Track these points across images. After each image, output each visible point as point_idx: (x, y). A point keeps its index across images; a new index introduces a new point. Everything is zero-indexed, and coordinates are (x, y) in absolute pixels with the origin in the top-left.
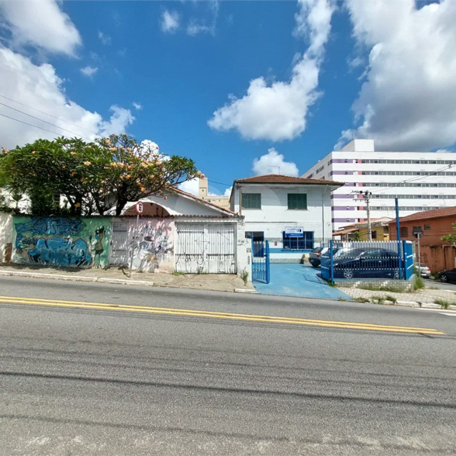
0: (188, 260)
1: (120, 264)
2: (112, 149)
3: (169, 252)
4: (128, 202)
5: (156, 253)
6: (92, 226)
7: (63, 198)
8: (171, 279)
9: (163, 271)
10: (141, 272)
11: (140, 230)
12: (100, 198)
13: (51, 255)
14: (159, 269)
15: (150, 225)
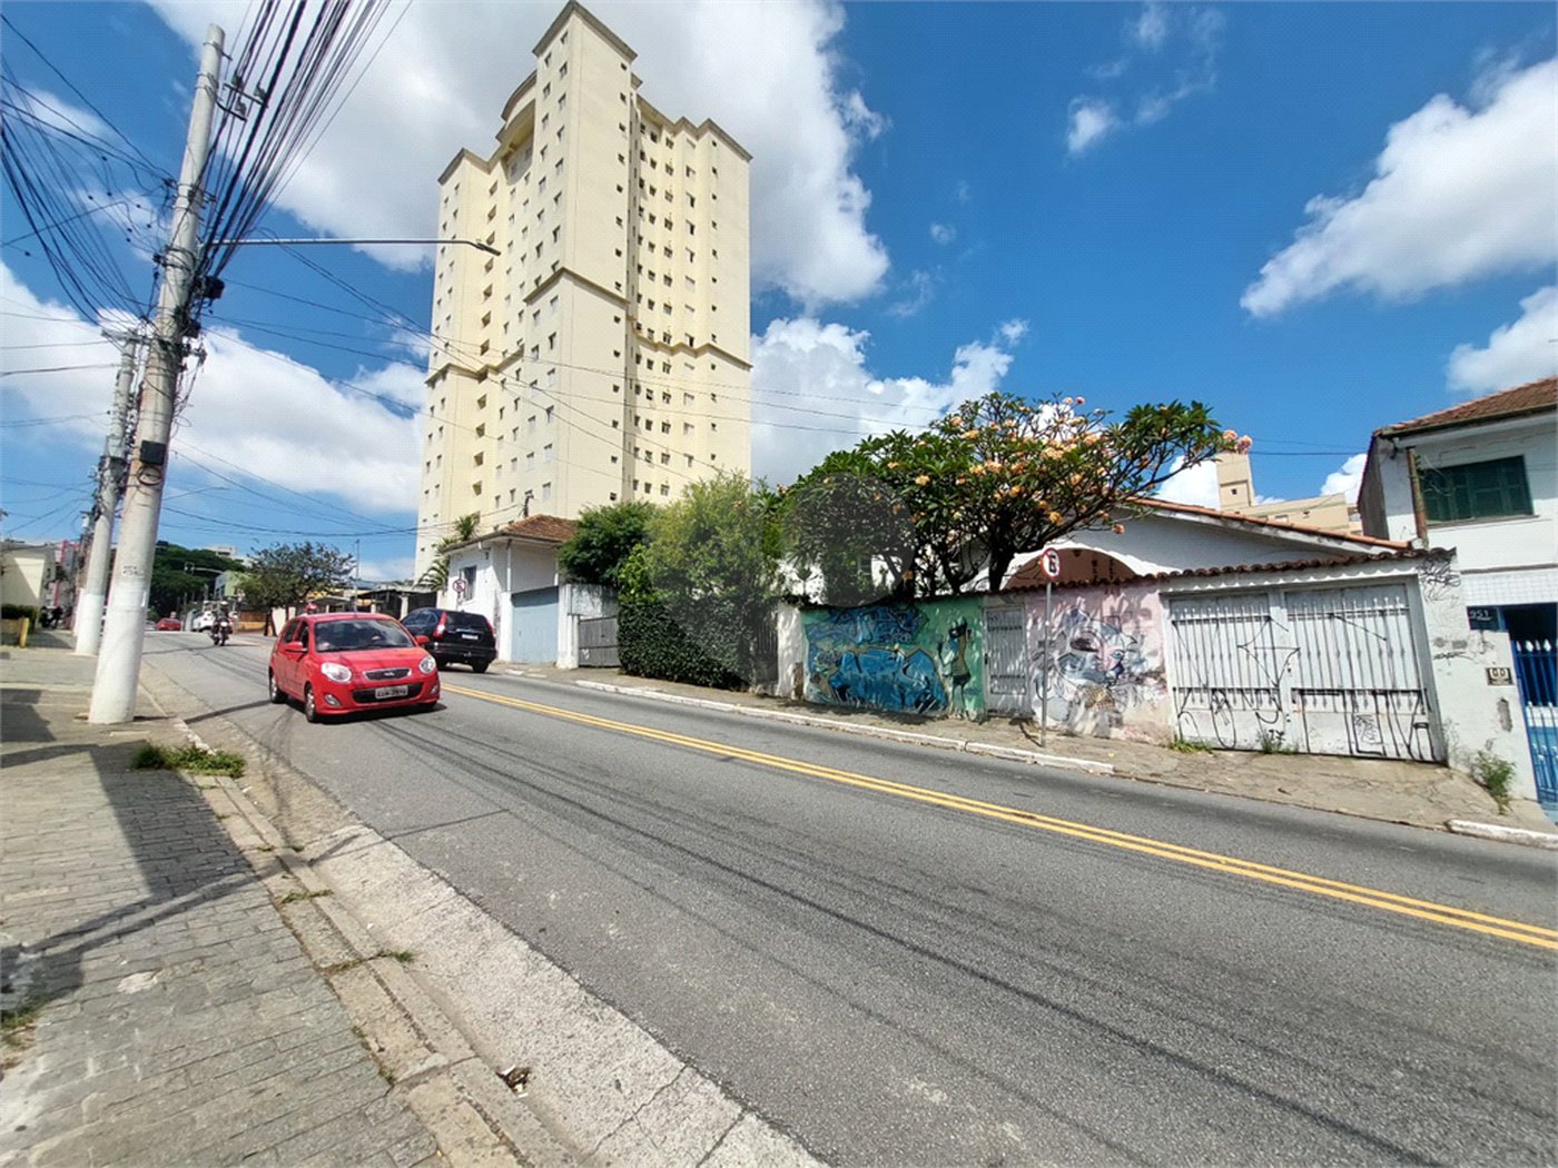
0: (1220, 707)
1: (1013, 710)
2: (968, 434)
3: (1151, 681)
4: (1016, 555)
5: (1110, 684)
6: (942, 620)
7: (877, 564)
8: (1169, 762)
9: (1140, 736)
10: (1070, 734)
11: (1057, 625)
12: (951, 554)
13: (868, 686)
14: (1125, 728)
15: (1083, 607)
